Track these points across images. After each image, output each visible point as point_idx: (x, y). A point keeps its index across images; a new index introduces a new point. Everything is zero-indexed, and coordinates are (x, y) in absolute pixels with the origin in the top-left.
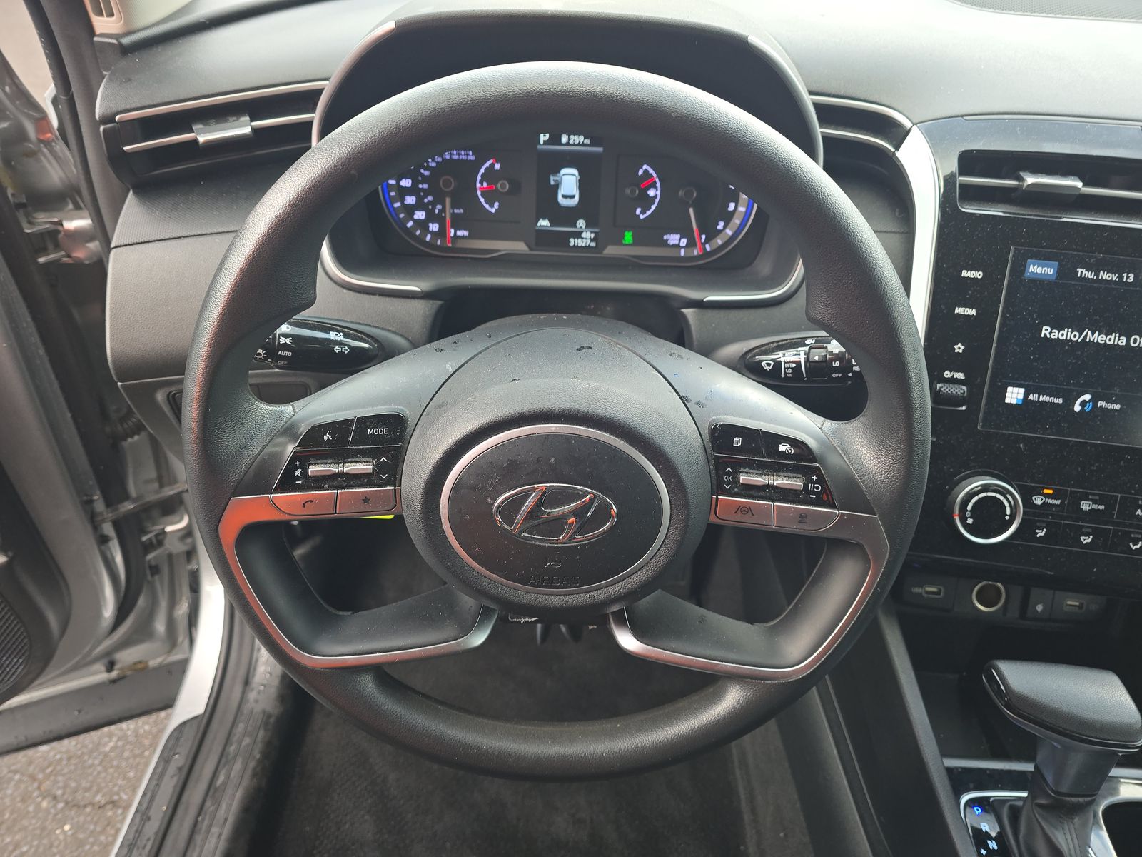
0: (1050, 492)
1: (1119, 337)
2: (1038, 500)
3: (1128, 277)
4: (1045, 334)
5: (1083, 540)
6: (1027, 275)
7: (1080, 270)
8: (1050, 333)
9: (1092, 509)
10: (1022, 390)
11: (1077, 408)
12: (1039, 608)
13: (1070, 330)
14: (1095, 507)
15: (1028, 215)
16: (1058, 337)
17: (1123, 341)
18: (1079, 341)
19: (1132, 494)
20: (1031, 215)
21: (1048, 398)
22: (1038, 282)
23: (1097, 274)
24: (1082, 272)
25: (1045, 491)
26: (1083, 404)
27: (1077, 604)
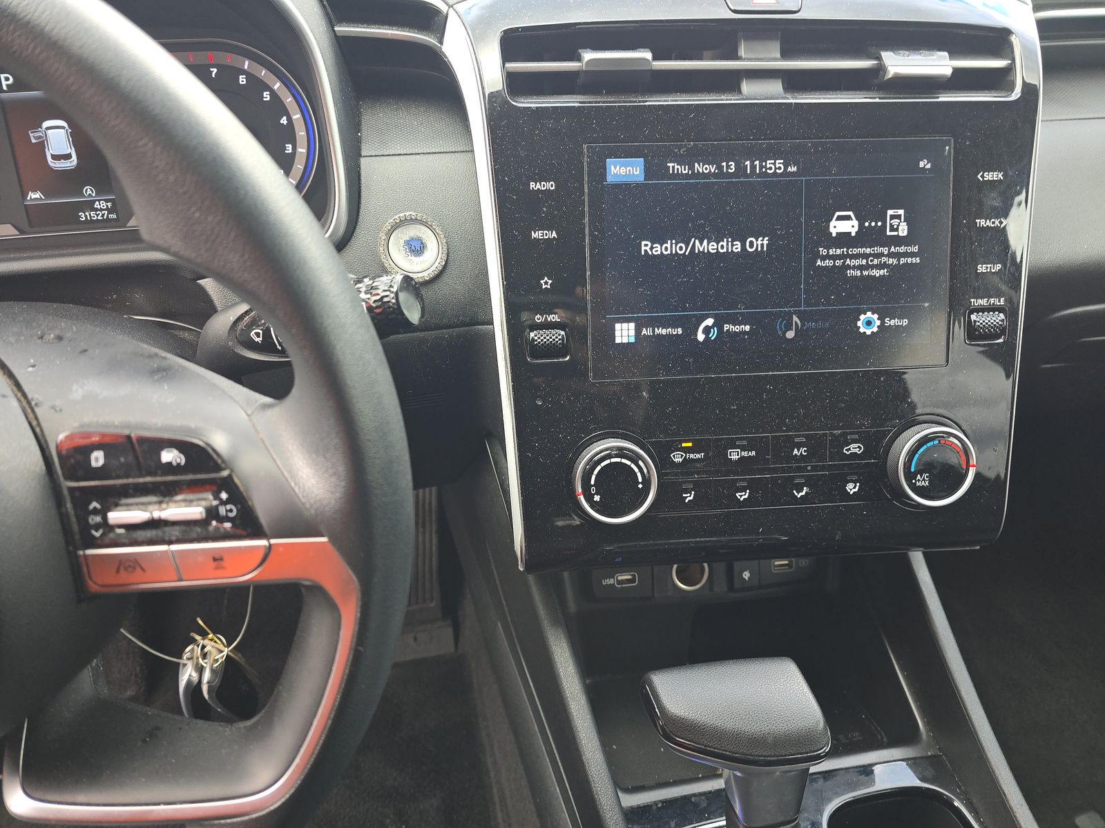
0: (690, 444)
1: (732, 242)
2: (678, 458)
3: (728, 167)
4: (646, 251)
5: (739, 497)
6: (610, 179)
7: (671, 165)
8: (652, 248)
9: (743, 457)
10: (632, 325)
11: (701, 337)
12: (746, 575)
13: (674, 241)
14: (745, 454)
15: (596, 102)
16: (662, 252)
17: (737, 247)
18: (687, 254)
19: (784, 431)
20: (599, 102)
21: (664, 330)
22: (624, 188)
23: (692, 168)
24: (673, 167)
25: (684, 445)
26: (707, 330)
27: (787, 562)
